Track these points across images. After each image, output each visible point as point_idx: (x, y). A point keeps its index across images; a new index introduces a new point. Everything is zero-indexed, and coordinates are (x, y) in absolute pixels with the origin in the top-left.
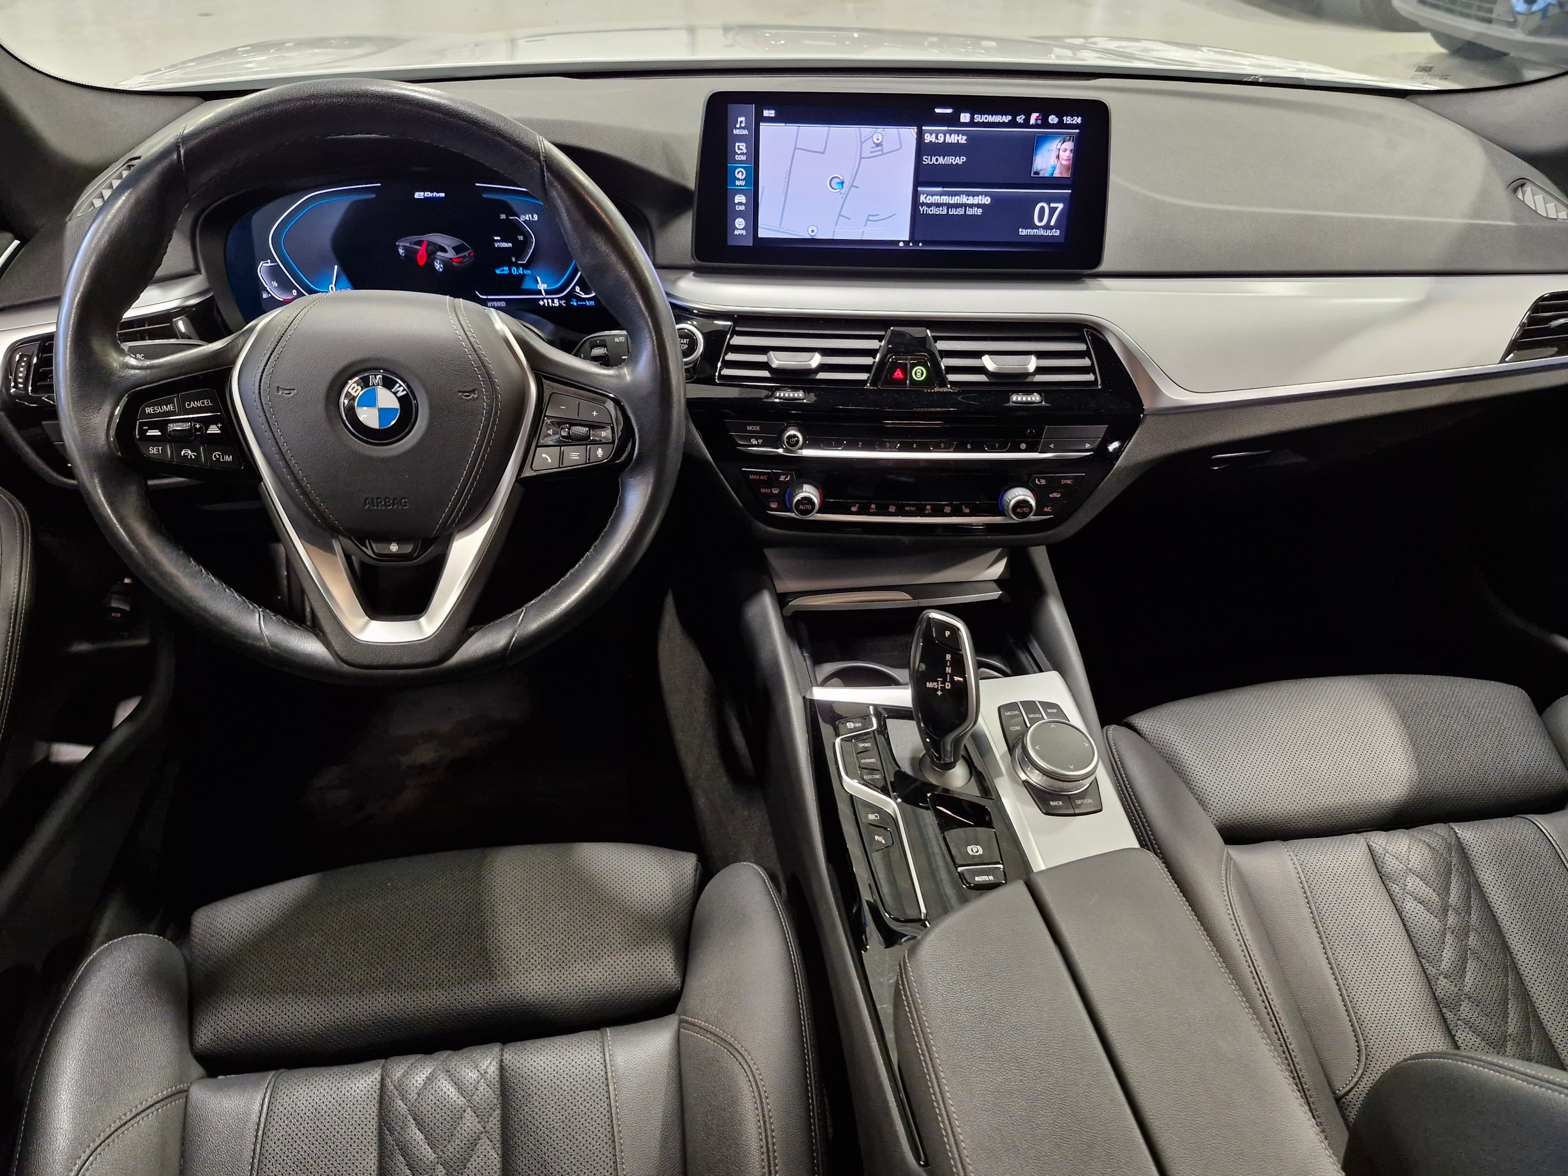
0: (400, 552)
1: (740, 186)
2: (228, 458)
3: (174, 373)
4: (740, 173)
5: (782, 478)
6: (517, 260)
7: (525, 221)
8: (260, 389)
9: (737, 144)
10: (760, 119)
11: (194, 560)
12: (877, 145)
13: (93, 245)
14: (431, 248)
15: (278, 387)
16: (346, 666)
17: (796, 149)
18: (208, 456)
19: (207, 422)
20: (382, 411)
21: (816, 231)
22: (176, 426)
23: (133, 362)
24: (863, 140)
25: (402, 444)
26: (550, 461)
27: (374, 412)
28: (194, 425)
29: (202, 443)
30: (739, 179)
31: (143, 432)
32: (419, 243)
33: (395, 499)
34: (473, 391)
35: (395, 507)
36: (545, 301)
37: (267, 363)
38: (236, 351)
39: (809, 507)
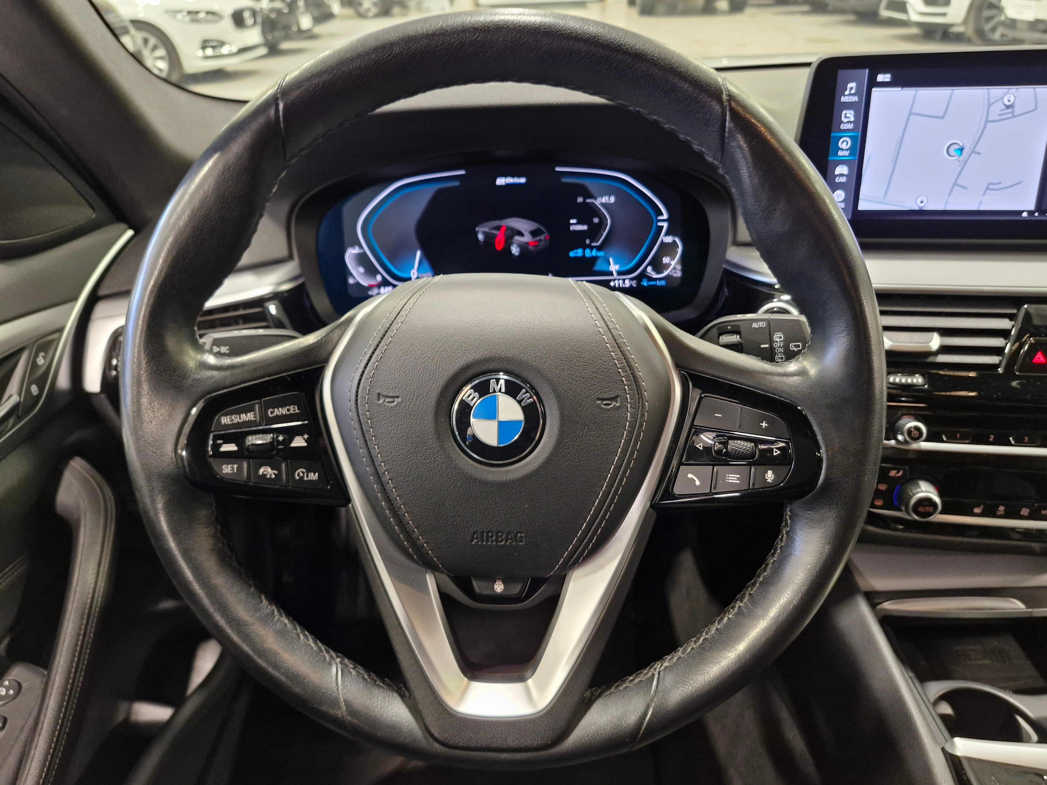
0: (506, 593)
1: (843, 156)
2: (314, 476)
3: (258, 374)
4: (845, 143)
5: (893, 473)
6: (591, 242)
7: (602, 204)
8: (357, 396)
9: (844, 112)
10: (872, 83)
11: (267, 598)
12: (1008, 107)
13: (171, 222)
14: (509, 232)
15: (379, 394)
16: (437, 745)
17: (911, 114)
18: (290, 473)
19: (291, 433)
20: (502, 425)
21: (925, 201)
22: (256, 439)
23: (211, 360)
24: (992, 101)
25: (524, 466)
26: (698, 483)
27: (493, 425)
28: (277, 437)
29: (285, 459)
30: (842, 149)
31: (216, 447)
32: (498, 228)
33: (509, 533)
34: (614, 399)
35: (508, 543)
36: (616, 282)
37: (367, 364)
38: (330, 347)
39: (930, 509)
